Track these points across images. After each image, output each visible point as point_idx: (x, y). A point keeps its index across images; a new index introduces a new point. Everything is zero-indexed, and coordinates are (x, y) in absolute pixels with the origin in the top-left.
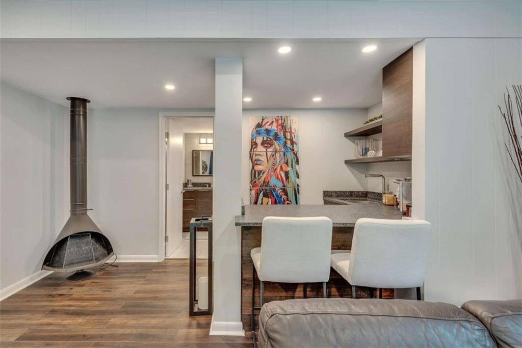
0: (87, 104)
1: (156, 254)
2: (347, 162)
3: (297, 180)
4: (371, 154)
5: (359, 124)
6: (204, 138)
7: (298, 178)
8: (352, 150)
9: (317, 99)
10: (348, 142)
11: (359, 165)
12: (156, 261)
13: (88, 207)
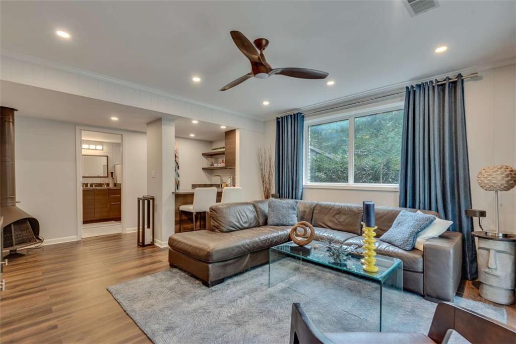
0: (15, 112)
1: (75, 235)
2: (203, 169)
3: (178, 178)
4: (216, 165)
5: (209, 150)
6: (94, 144)
7: (179, 176)
8: (206, 163)
9: (192, 135)
10: (203, 158)
11: (209, 170)
12: (76, 240)
13: (17, 200)
